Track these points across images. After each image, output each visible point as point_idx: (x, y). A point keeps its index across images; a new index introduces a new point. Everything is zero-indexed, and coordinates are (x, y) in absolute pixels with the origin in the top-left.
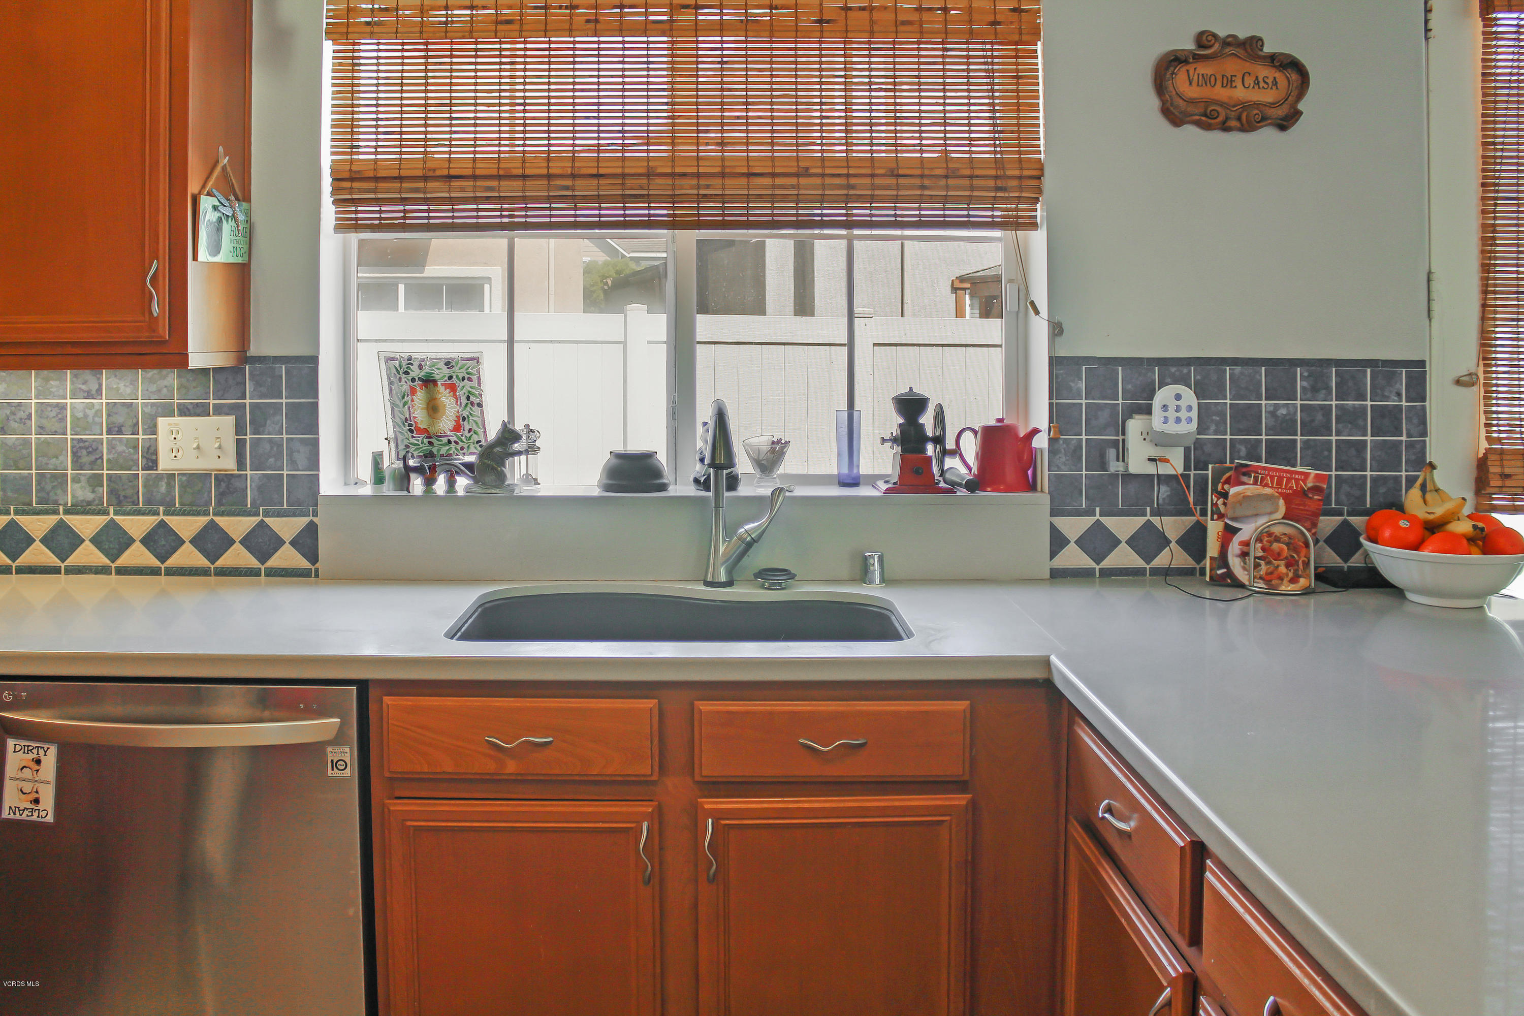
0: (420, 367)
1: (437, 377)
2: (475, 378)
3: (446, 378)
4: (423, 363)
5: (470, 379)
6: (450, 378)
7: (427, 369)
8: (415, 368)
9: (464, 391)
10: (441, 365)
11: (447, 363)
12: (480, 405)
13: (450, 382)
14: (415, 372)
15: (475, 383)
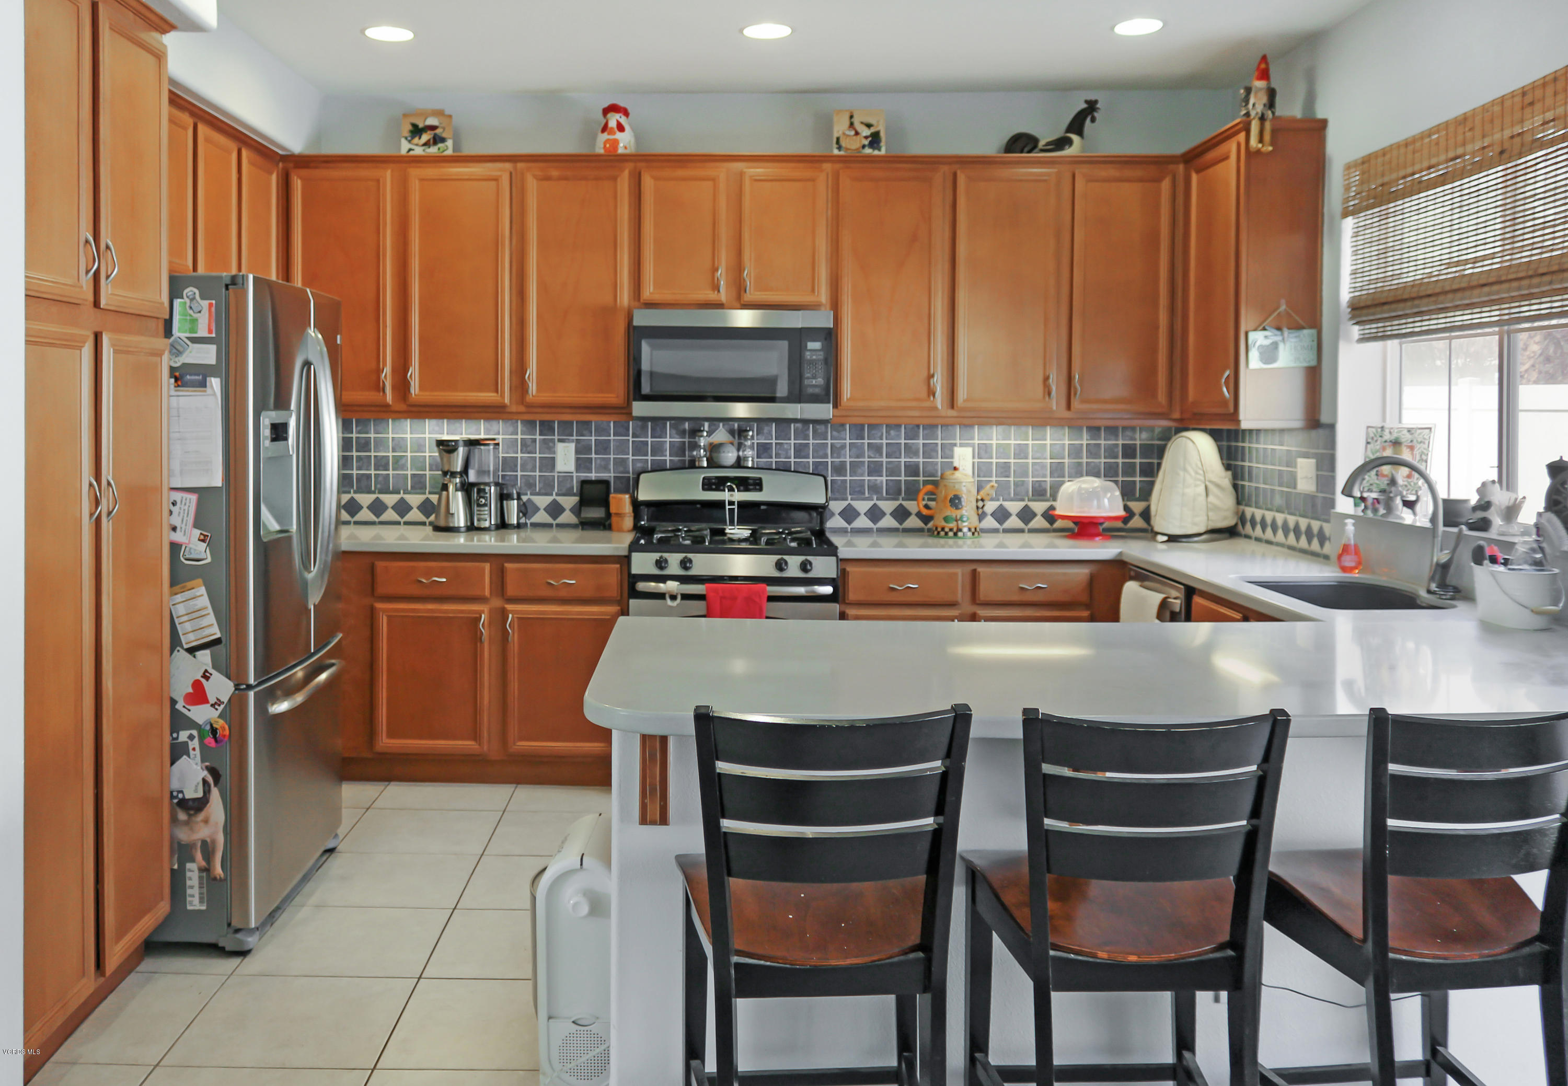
0: (1390, 433)
1: (1403, 440)
2: (1427, 442)
3: (1409, 441)
4: (1392, 431)
5: (1424, 443)
6: (1412, 441)
7: (1395, 435)
8: (1387, 432)
9: (1420, 451)
10: (1405, 432)
11: (1409, 431)
12: (1426, 462)
13: (1410, 444)
14: (1387, 437)
15: (1426, 446)
